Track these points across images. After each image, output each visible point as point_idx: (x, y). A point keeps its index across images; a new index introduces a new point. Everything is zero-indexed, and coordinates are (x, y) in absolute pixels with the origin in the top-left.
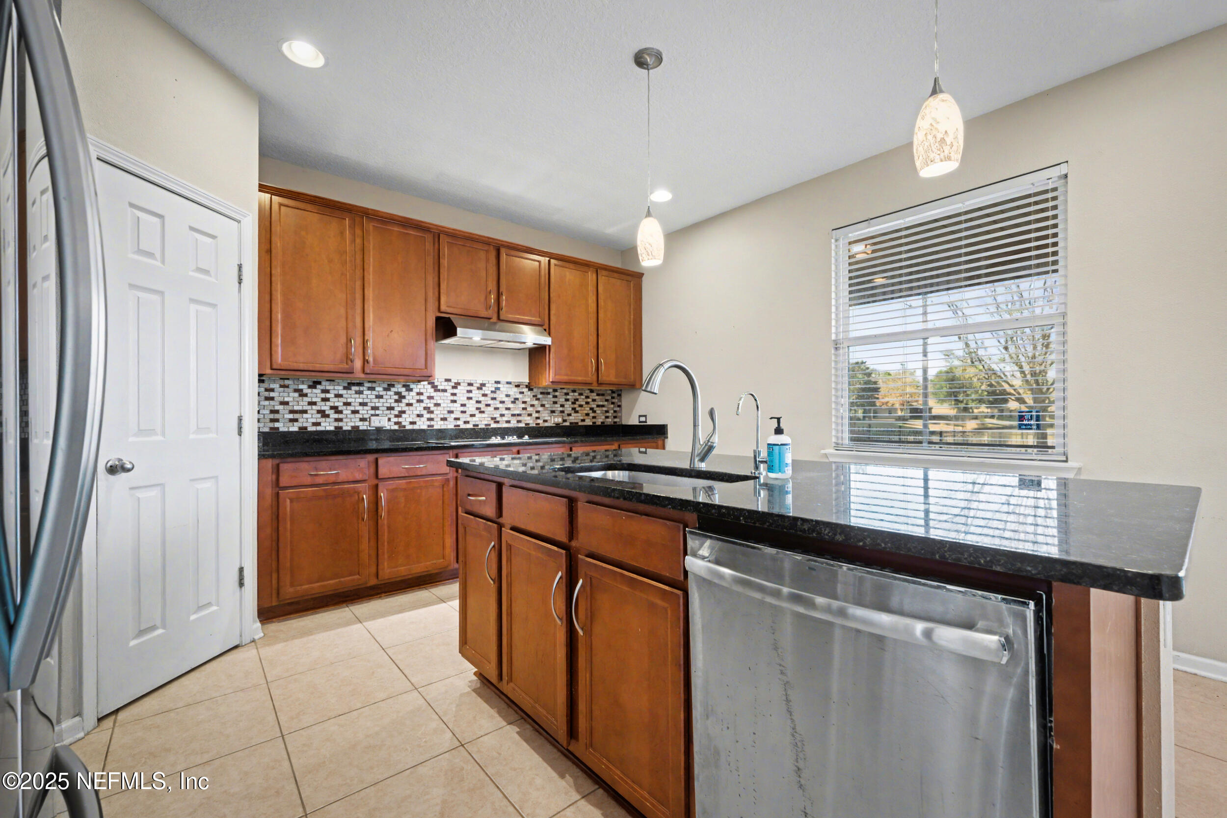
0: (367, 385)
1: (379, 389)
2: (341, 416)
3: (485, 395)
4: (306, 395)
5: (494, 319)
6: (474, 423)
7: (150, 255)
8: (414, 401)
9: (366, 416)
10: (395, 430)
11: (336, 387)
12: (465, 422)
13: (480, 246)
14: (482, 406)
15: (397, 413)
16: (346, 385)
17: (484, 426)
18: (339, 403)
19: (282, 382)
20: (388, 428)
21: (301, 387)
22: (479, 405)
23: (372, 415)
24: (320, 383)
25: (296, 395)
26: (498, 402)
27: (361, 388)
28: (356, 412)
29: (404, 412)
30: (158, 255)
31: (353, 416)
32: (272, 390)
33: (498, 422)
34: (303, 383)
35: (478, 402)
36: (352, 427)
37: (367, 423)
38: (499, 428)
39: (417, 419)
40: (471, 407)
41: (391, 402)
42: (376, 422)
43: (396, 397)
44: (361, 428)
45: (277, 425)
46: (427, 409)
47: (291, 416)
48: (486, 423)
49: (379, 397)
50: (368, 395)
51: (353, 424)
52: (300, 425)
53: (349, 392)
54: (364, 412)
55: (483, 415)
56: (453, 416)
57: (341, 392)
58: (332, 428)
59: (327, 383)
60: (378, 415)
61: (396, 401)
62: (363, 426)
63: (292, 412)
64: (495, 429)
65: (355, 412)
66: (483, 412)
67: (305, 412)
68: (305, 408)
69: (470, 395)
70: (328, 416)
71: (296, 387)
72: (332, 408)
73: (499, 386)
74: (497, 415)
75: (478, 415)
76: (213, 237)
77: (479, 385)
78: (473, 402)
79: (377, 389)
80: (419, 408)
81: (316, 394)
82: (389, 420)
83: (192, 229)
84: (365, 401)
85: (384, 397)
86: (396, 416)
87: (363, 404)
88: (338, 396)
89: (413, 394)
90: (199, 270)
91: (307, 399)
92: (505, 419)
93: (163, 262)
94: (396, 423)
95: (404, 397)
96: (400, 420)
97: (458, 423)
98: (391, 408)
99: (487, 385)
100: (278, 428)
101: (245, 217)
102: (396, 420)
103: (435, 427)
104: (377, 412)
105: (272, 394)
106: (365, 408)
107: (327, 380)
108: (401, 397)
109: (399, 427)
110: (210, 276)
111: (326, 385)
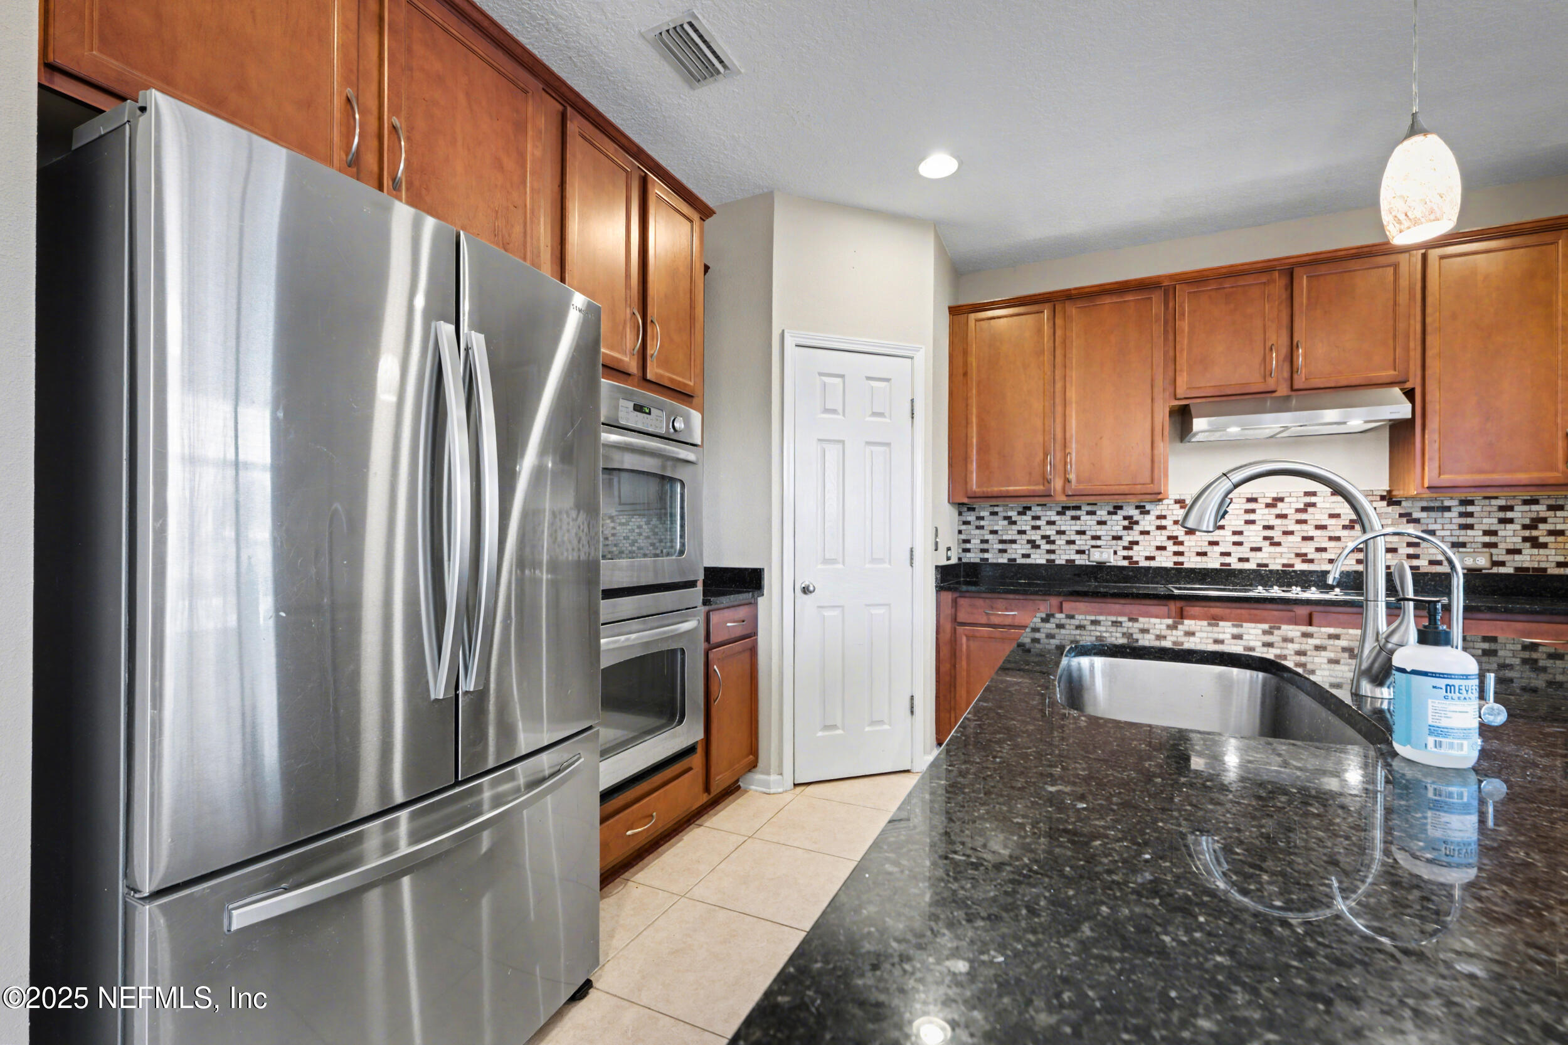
0: (1086, 508)
1: (1102, 514)
2: (1053, 547)
3: (1283, 516)
4: (1015, 523)
5: (1283, 390)
6: (1260, 562)
7: (834, 411)
8: (1152, 528)
9: (1085, 548)
10: (1123, 568)
11: (1049, 513)
12: (1241, 560)
13: (1249, 280)
14: (1276, 534)
15: (1126, 544)
16: (1060, 510)
17: (1280, 568)
18: (1050, 531)
19: (991, 509)
20: (1114, 563)
21: (1010, 514)
22: (1269, 533)
23: (1093, 547)
24: (1029, 508)
25: (1006, 522)
26: (1312, 527)
27: (1078, 513)
28: (1073, 542)
29: (1137, 543)
30: (840, 411)
31: (1067, 547)
32: (982, 518)
33: (1311, 561)
34: (1012, 509)
35: (1268, 527)
36: (1067, 561)
37: (1085, 557)
38: (1311, 572)
39: (1157, 553)
40: (1253, 536)
41: (1118, 529)
42: (1097, 556)
43: (1126, 523)
44: (1077, 563)
45: (986, 555)
46: (1173, 539)
47: (1001, 546)
48: (1285, 562)
49: (1101, 523)
50: (1088, 522)
51: (1068, 557)
52: (1010, 557)
53: (1063, 517)
54: (1082, 542)
55: (1278, 549)
56: (1218, 549)
57: (1053, 518)
58: (1044, 562)
59: (1039, 508)
60: (1099, 547)
61: (1125, 528)
62: (1080, 560)
63: (1002, 542)
64: (1303, 572)
65: (1071, 542)
66: (1279, 544)
67: (1014, 542)
68: (1014, 538)
69: (1252, 517)
70: (1038, 547)
71: (1005, 514)
72: (1043, 537)
73: (1313, 499)
74: (1309, 548)
75: (1267, 548)
76: (888, 380)
77: (1269, 501)
78: (1258, 527)
79: (1098, 513)
80: (1160, 538)
81: (1025, 522)
82: (1115, 553)
83: (869, 378)
84: (1083, 528)
85: (1108, 523)
86: (1125, 548)
87: (1082, 533)
88: (1051, 523)
89: (1151, 517)
90: (874, 414)
91: (1015, 528)
92: (1326, 556)
93: (844, 415)
94: (1125, 558)
95: (1137, 523)
96: (1130, 553)
97: (1227, 560)
98: (1118, 538)
99: (1286, 500)
100: (987, 559)
101: (918, 351)
102: (1125, 553)
103: (1186, 566)
104: (1099, 543)
105: (982, 523)
106: (1083, 537)
107: (1038, 505)
108: (1131, 523)
109: (1130, 563)
110: (885, 417)
111: (1037, 510)
